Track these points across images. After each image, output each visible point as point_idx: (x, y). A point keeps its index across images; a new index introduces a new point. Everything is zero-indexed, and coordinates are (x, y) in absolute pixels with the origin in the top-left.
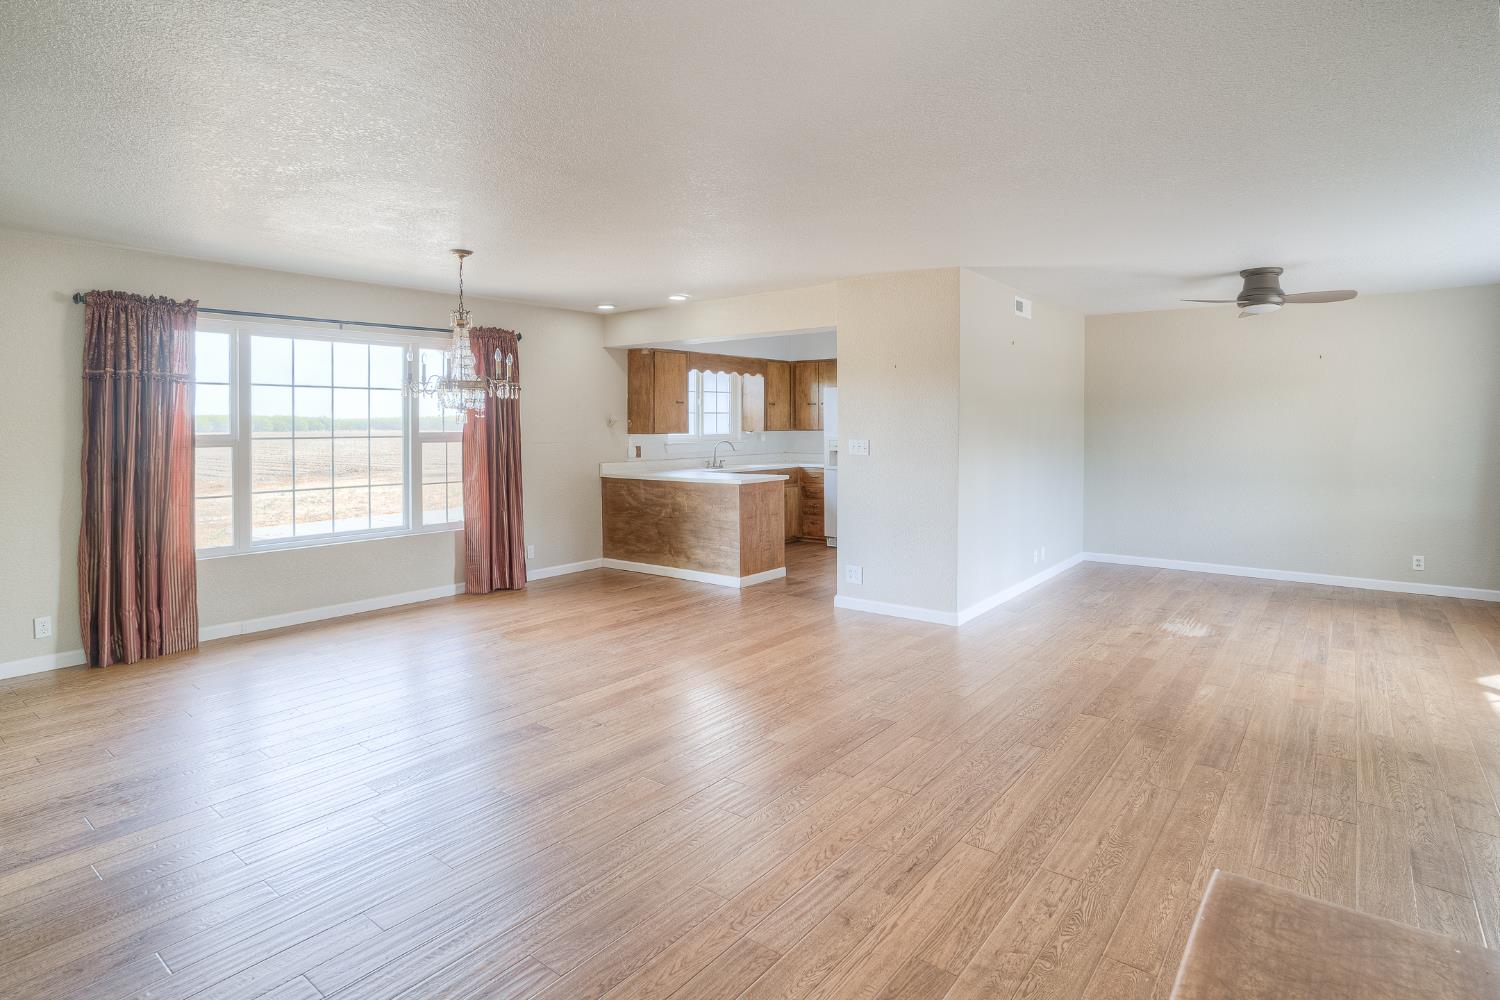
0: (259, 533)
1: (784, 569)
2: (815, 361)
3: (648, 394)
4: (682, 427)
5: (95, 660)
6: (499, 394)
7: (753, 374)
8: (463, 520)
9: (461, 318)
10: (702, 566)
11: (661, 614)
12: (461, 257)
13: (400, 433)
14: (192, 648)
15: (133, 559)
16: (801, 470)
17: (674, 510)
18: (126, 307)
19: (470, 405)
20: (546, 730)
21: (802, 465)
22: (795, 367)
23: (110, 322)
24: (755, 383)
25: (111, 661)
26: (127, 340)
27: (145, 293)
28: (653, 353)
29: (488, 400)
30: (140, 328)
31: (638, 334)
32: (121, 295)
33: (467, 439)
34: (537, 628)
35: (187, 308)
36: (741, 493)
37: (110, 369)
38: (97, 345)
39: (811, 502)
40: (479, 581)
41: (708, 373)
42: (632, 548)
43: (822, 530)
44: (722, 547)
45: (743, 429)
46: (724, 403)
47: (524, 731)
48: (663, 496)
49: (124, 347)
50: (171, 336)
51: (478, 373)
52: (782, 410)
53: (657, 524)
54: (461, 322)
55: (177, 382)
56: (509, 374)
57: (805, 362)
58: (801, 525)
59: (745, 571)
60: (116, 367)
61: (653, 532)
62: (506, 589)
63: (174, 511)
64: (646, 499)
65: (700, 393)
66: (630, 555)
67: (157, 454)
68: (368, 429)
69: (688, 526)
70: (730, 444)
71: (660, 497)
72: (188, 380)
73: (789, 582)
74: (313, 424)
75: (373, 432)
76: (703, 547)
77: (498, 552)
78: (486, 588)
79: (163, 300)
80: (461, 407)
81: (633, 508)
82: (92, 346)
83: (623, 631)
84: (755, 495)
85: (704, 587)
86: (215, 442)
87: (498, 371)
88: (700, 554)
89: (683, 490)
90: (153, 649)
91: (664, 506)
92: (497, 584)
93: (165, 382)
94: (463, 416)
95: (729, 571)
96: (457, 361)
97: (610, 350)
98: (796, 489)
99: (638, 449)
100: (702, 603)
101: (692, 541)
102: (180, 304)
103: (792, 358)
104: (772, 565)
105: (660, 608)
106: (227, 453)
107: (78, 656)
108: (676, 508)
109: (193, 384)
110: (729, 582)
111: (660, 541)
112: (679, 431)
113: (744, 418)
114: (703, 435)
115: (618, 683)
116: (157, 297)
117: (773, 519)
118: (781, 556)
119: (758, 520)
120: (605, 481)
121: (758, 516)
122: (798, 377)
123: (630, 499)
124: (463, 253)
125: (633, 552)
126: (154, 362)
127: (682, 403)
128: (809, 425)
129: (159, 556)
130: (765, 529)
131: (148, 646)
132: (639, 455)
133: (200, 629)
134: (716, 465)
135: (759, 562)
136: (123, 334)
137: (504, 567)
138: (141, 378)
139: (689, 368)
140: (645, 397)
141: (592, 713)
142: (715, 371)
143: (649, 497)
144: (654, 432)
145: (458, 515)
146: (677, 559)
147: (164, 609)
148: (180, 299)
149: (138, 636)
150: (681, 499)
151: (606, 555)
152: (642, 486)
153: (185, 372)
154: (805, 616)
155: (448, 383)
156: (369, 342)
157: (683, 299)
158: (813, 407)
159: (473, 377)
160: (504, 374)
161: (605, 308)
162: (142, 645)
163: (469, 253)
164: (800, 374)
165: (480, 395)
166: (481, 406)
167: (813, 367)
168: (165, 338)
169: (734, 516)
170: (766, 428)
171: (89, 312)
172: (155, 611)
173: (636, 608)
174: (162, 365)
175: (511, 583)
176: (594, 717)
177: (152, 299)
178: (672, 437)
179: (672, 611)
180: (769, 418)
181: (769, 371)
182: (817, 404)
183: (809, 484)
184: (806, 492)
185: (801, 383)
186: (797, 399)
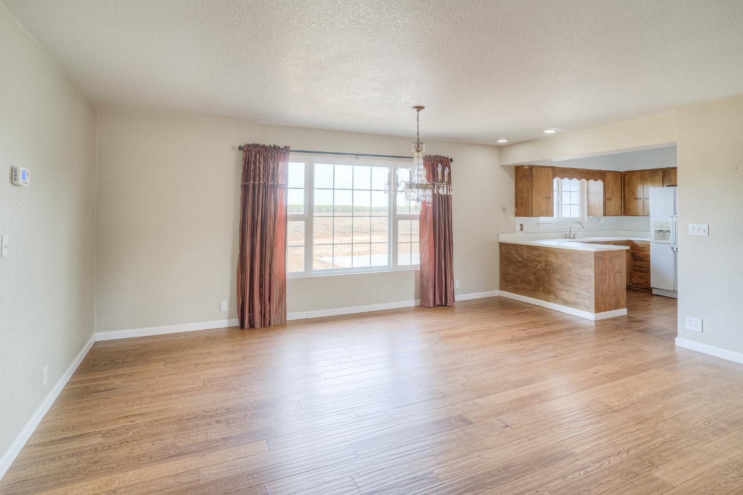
0: (316, 266)
1: (626, 309)
2: (641, 171)
3: (528, 192)
4: (549, 213)
5: (242, 326)
6: (441, 191)
7: (596, 180)
8: (419, 264)
9: (418, 147)
10: (566, 303)
11: (543, 335)
12: (418, 111)
13: (387, 214)
14: (283, 324)
15: (259, 276)
17: (546, 265)
18: (259, 151)
19: (423, 198)
20: (469, 423)
21: (631, 239)
22: (625, 175)
23: (253, 159)
24: (597, 186)
25: (249, 327)
26: (259, 167)
27: (267, 144)
28: (531, 168)
29: (434, 195)
30: (265, 161)
31: (523, 157)
32: (257, 145)
33: (423, 219)
34: (461, 335)
35: (285, 151)
36: (595, 257)
37: (252, 182)
38: (247, 170)
39: (639, 263)
40: (427, 300)
41: (566, 180)
42: (518, 286)
43: (648, 282)
44: (581, 292)
45: (589, 215)
46: (575, 198)
47: (454, 421)
48: (540, 256)
49: (258, 171)
50: (278, 165)
51: (428, 179)
52: (615, 203)
53: (535, 273)
54: (418, 149)
55: (280, 188)
56: (446, 180)
57: (632, 172)
58: (631, 278)
59: (598, 309)
60: (254, 181)
61: (532, 278)
62: (442, 305)
63: (277, 252)
64: (527, 257)
65: (560, 192)
66: (516, 290)
67: (270, 223)
68: (371, 212)
69: (557, 276)
70: (581, 224)
71: (537, 256)
72: (285, 187)
73: (630, 320)
74: (343, 209)
75: (374, 214)
76: (567, 291)
77: (438, 284)
78: (432, 304)
79: (275, 147)
80: (418, 200)
81: (519, 262)
82: (245, 171)
83: (516, 346)
84: (605, 258)
85: (569, 317)
86: (297, 218)
87: (440, 177)
88: (564, 295)
89: (553, 253)
90: (266, 324)
91: (540, 262)
92: (438, 302)
93: (274, 188)
94: (419, 204)
95: (587, 308)
96: (416, 172)
97: (504, 167)
99: (522, 225)
100: (570, 329)
101: (560, 286)
102: (282, 149)
104: (617, 307)
105: (540, 330)
106: (303, 223)
107: (236, 322)
108: (548, 264)
109: (287, 188)
110: (587, 316)
111: (537, 284)
112: (548, 215)
113: (588, 208)
114: (562, 218)
115: (517, 389)
116: (272, 146)
117: (618, 275)
118: (623, 301)
119: (607, 276)
120: (502, 245)
121: (607, 273)
122: (627, 181)
123: (517, 256)
124: (419, 108)
125: (519, 289)
126: (270, 178)
127: (549, 198)
128: (636, 212)
129: (270, 275)
130: (612, 282)
131: (264, 320)
132: (522, 229)
133: (287, 314)
134: (569, 236)
135: (608, 304)
136: (258, 165)
137: (442, 293)
138: (265, 186)
139: (554, 177)
140: (526, 194)
141: (501, 414)
142: (571, 178)
143: (530, 256)
144: (532, 216)
145: (416, 261)
146: (547, 296)
147: (271, 302)
148: (282, 146)
149: (260, 315)
150: (552, 259)
151: (501, 289)
152: (525, 249)
153: (284, 183)
154: (654, 351)
155: (410, 185)
156: (371, 166)
157: (554, 132)
158: (639, 201)
159: (425, 182)
160: (443, 181)
161: (502, 141)
162: (262, 320)
163: (422, 108)
164: (629, 180)
165: (429, 192)
166: (429, 199)
167: (639, 175)
168: (275, 166)
169: (590, 272)
170: (605, 214)
171: (245, 154)
172: (267, 303)
173: (524, 328)
174: (273, 179)
175: (446, 302)
176: (502, 417)
177: (270, 147)
178: (542, 219)
179: (549, 333)
180: (607, 208)
181: (606, 178)
182: (642, 198)
183: (637, 251)
184: (635, 256)
185: (629, 185)
186: (627, 196)
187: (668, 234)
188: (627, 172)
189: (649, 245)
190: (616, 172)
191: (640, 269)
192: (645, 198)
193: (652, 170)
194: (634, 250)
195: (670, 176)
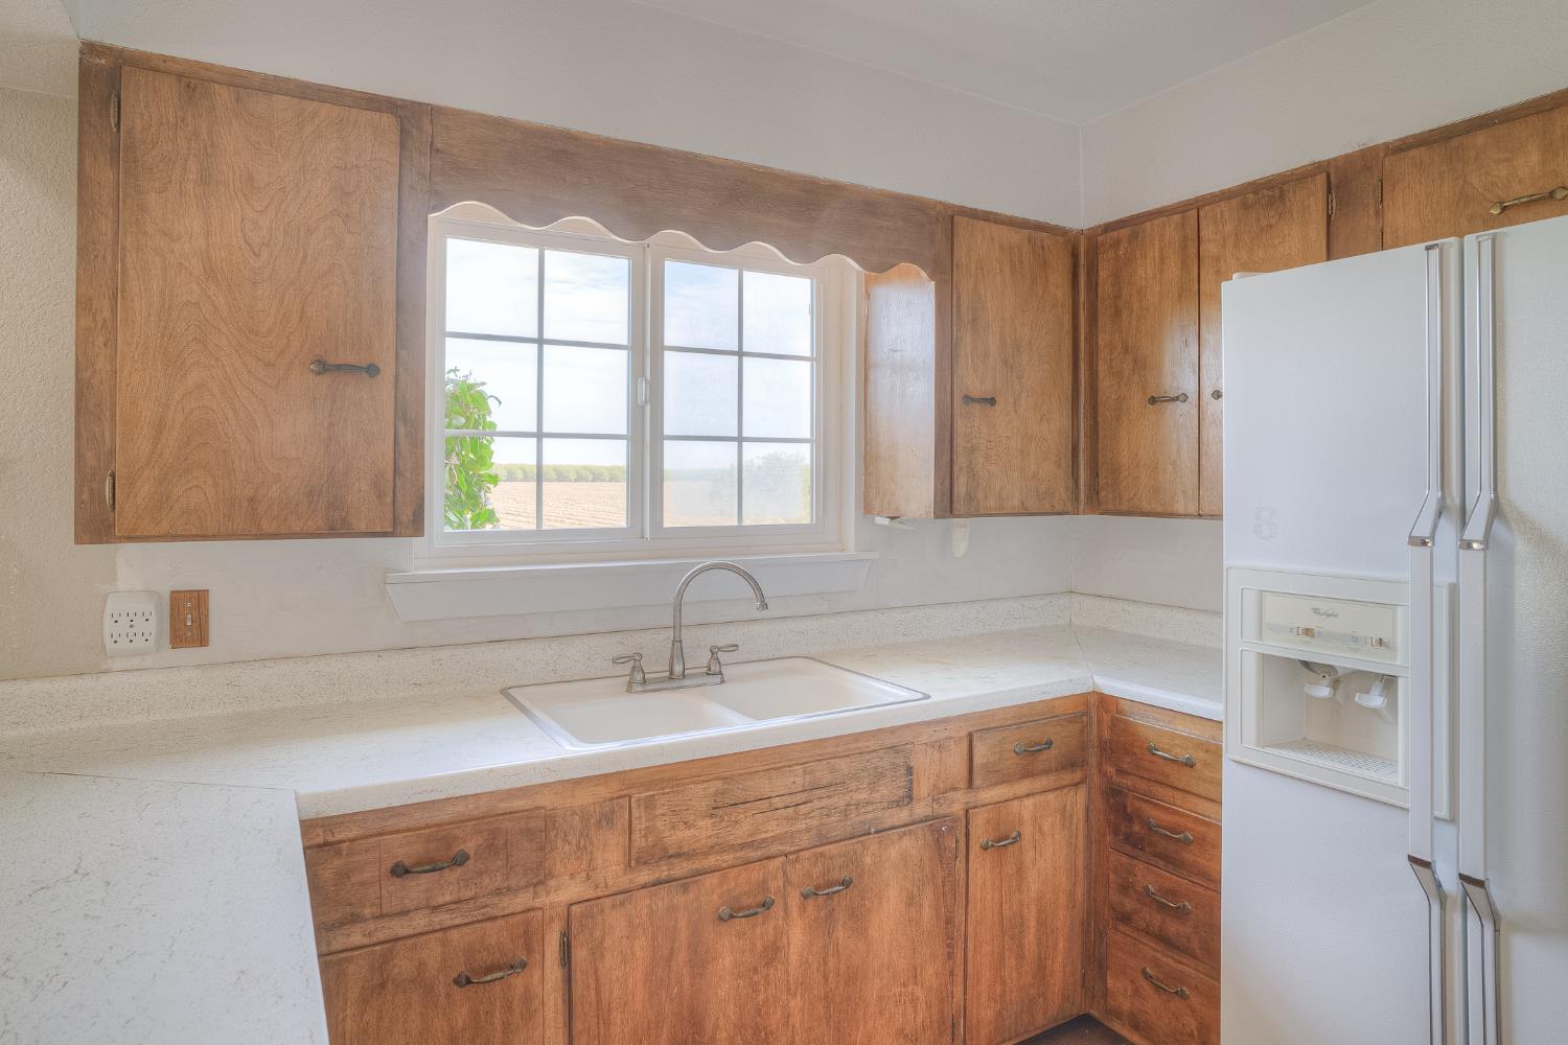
2: (1182, 208)
16: (1104, 703)
22: (1094, 249)
39: (1149, 877)
52: (1029, 430)
57: (1140, 224)
58: (1094, 962)
98: (1077, 800)
103: (1081, 217)
122: (1105, 289)
132: (187, 634)
158: (1183, 413)
164: (1116, 276)
167: (1173, 234)
170: (948, 504)
180: (961, 460)
181: (960, 254)
182: (1193, 397)
183: (1142, 785)
184: (1129, 819)
185: (1117, 313)
186: (1105, 382)
187: (1376, 700)
188: (1108, 228)
189: (1215, 752)
190: (1039, 227)
191: (1156, 920)
192: (1207, 392)
193: (1255, 187)
194: (1120, 772)
195: (1379, 214)
